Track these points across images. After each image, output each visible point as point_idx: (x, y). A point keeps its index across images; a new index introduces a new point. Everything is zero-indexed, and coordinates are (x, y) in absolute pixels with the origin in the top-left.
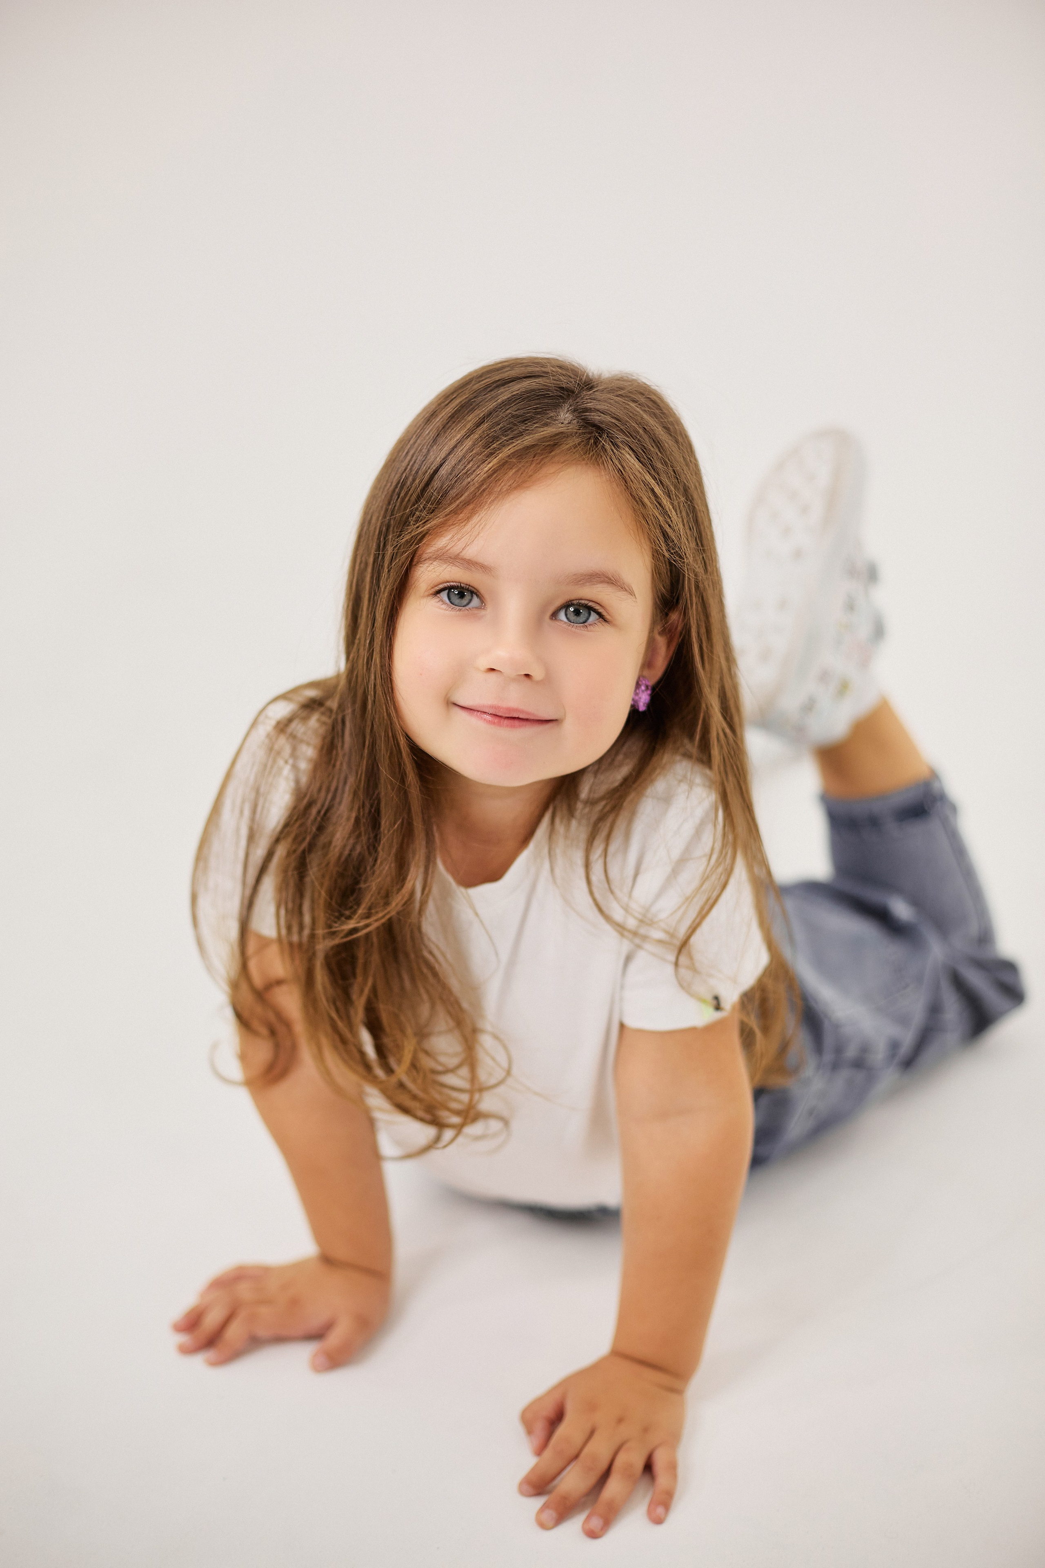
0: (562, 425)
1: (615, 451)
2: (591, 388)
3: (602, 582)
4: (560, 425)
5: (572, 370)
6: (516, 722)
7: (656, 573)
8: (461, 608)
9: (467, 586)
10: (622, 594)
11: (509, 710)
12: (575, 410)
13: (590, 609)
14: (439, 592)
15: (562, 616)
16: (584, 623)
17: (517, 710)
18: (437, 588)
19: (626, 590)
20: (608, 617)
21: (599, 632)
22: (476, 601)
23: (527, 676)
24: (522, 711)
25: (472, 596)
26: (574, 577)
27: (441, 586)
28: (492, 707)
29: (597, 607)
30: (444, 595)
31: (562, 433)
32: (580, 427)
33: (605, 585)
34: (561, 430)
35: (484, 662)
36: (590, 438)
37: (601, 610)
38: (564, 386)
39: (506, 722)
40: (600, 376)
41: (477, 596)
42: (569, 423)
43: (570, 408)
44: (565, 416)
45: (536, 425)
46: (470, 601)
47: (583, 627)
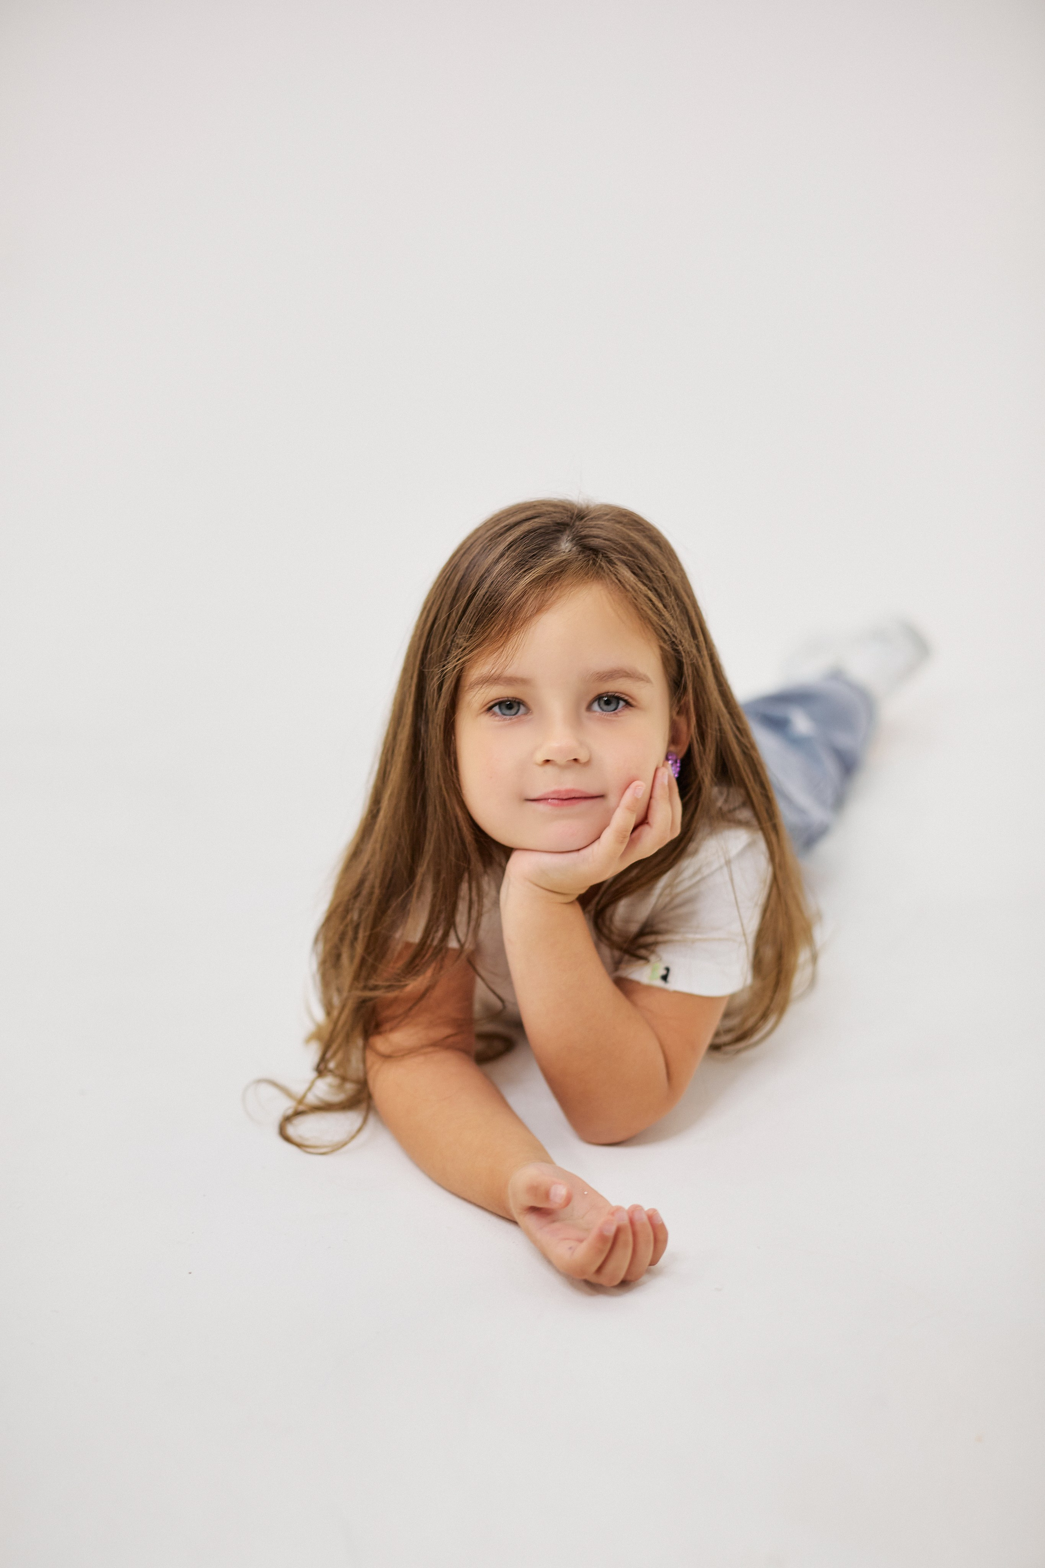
0: (564, 554)
1: (611, 568)
2: (582, 518)
3: (621, 677)
4: (563, 554)
5: (563, 507)
6: (574, 801)
7: (665, 660)
8: (512, 717)
9: (514, 699)
10: (641, 684)
11: (568, 791)
12: (573, 539)
13: (618, 699)
14: (490, 708)
15: (596, 706)
16: (614, 710)
17: (572, 791)
18: (489, 705)
19: (642, 680)
20: (633, 703)
21: (627, 718)
22: (522, 709)
23: (575, 760)
24: (577, 791)
25: (519, 707)
26: (598, 675)
27: (492, 703)
28: (555, 792)
29: (623, 696)
30: (496, 709)
31: (565, 560)
32: (580, 552)
33: (624, 679)
34: (564, 558)
35: (540, 757)
36: (589, 560)
37: (626, 698)
38: (559, 521)
39: (566, 802)
40: (587, 507)
41: (523, 705)
42: (570, 551)
43: (568, 539)
44: (565, 546)
45: (543, 558)
46: (518, 710)
47: (613, 714)
